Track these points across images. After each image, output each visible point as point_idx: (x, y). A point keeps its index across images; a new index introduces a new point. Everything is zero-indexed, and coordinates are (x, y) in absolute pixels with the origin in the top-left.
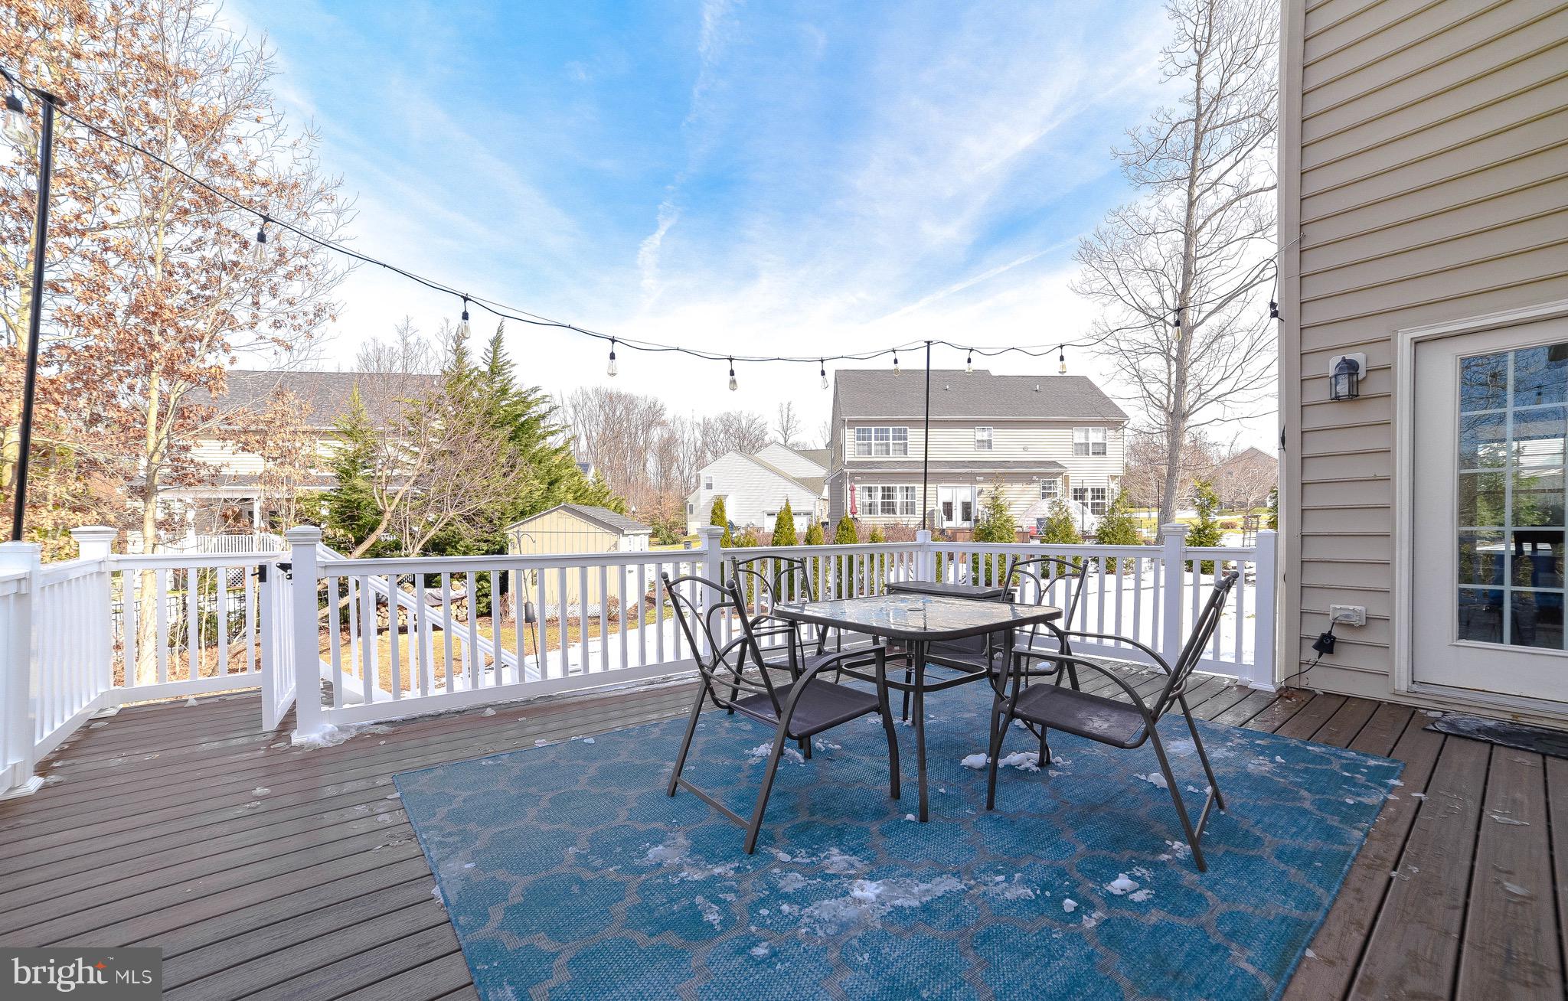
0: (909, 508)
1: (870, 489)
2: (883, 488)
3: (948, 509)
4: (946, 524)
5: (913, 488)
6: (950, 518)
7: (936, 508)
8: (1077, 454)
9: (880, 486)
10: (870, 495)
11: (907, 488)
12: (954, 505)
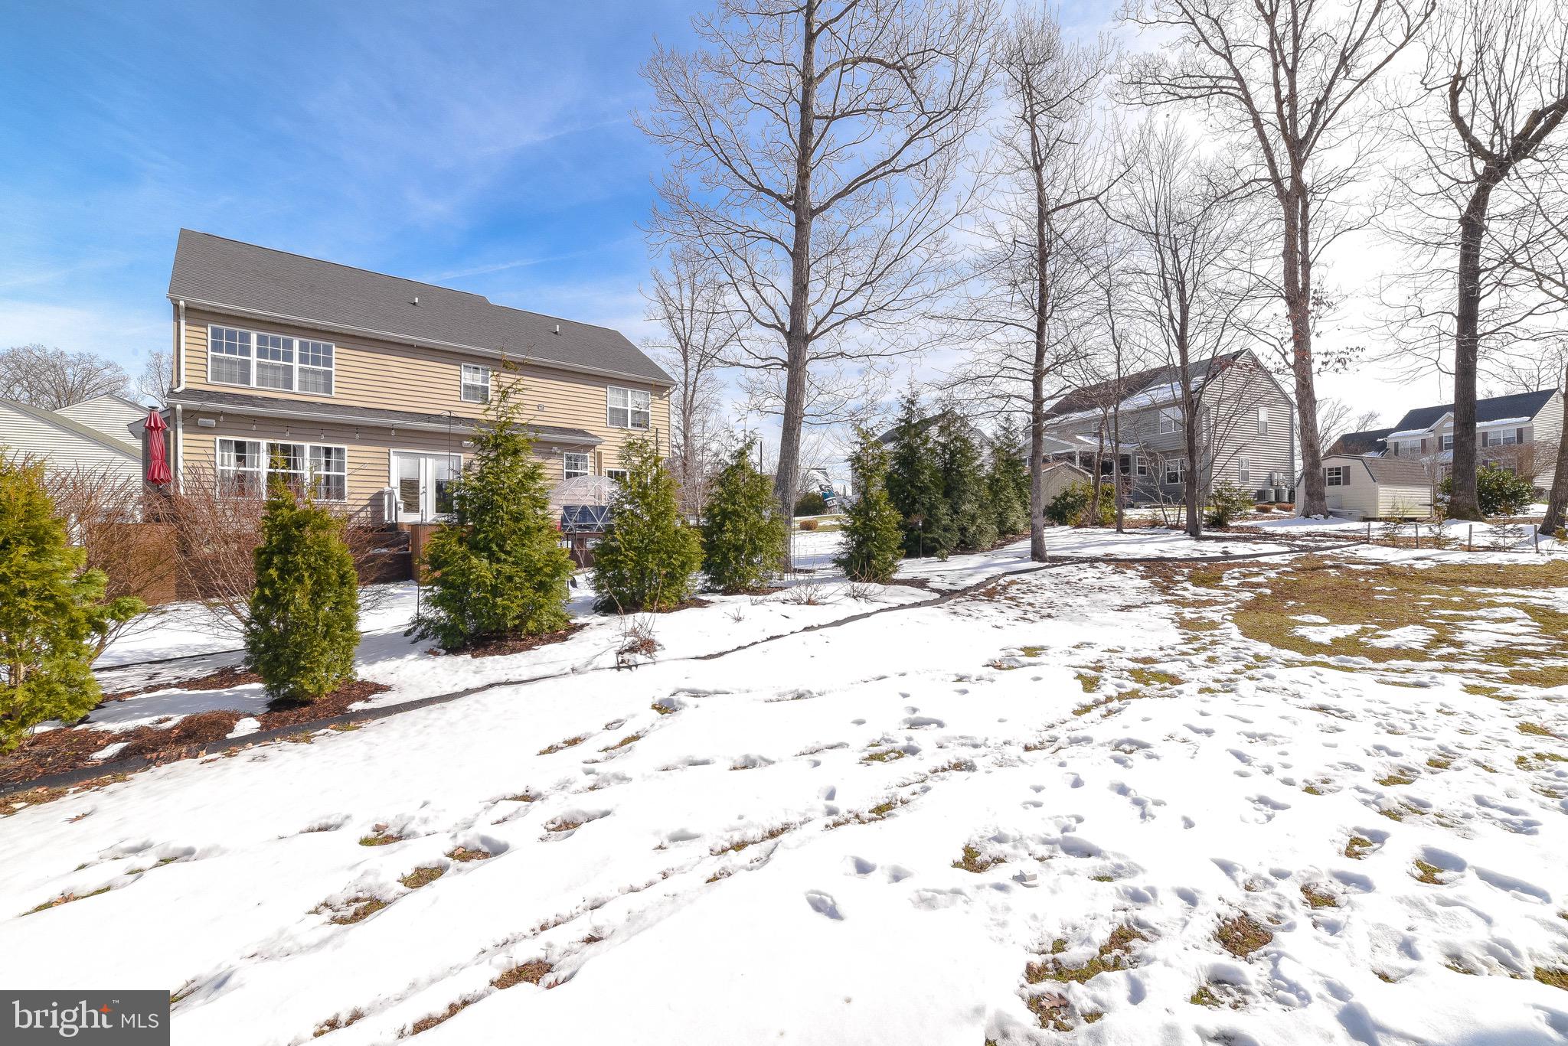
0: (333, 487)
1: (240, 447)
2: (272, 448)
3: (410, 488)
4: (406, 518)
5: (339, 451)
6: (412, 506)
7: (387, 489)
8: (611, 423)
9: (264, 443)
10: (241, 459)
11: (328, 451)
12: (422, 484)
